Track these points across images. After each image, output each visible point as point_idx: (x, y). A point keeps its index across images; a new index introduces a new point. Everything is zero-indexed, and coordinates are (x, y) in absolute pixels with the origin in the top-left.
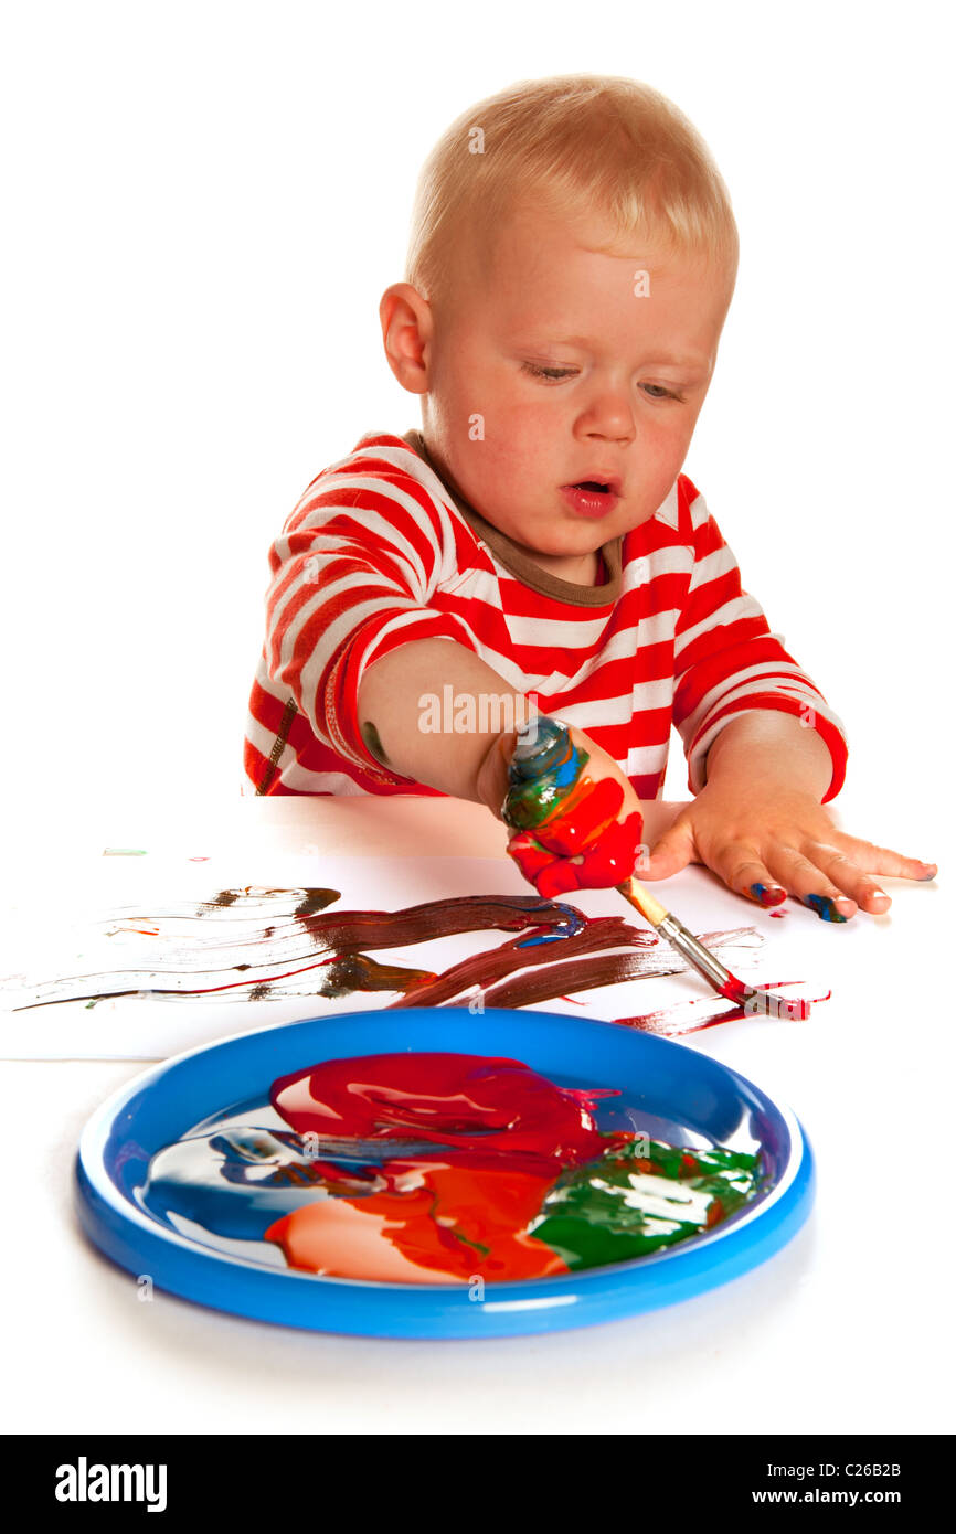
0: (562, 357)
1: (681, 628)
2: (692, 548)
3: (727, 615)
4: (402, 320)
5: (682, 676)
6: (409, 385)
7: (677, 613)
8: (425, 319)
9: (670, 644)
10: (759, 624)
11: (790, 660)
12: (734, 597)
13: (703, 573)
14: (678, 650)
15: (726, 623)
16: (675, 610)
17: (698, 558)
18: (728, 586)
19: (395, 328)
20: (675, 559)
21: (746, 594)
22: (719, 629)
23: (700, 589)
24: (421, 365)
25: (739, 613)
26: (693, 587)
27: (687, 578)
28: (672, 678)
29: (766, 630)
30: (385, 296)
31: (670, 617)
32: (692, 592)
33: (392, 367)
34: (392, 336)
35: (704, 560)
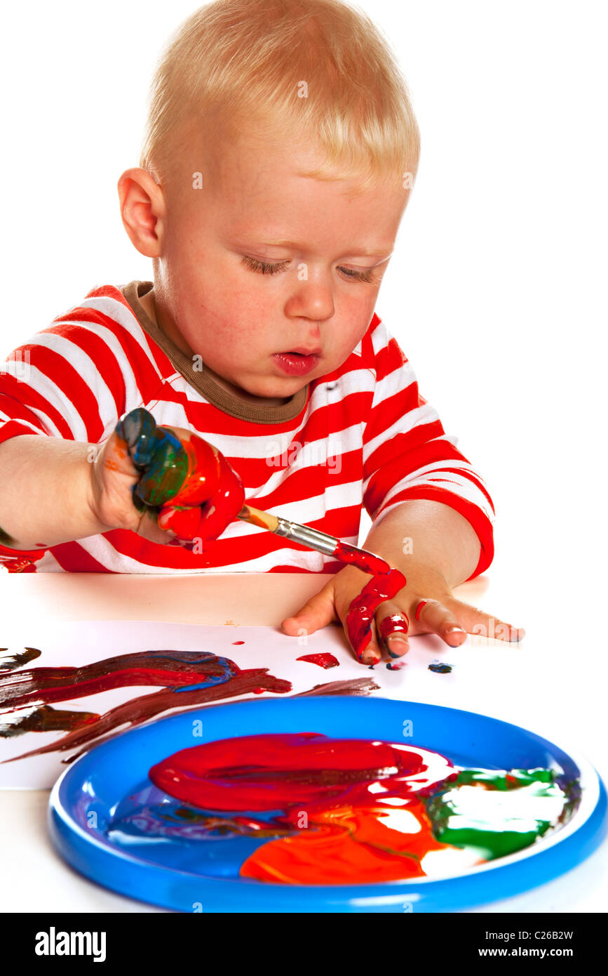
0: (275, 255)
1: (367, 438)
2: (374, 371)
3: (406, 424)
4: (136, 196)
5: (370, 478)
6: (144, 250)
7: (363, 425)
8: (158, 200)
9: (360, 452)
10: (436, 428)
11: (460, 457)
12: (411, 409)
13: (385, 389)
14: (365, 457)
15: (404, 432)
16: (362, 423)
17: (379, 378)
18: (409, 398)
19: (130, 202)
20: (360, 381)
21: (423, 403)
22: (399, 436)
23: (383, 403)
24: (154, 235)
25: (418, 420)
26: (376, 402)
27: (370, 395)
28: (361, 481)
29: (442, 433)
30: (122, 177)
31: (359, 429)
32: (376, 407)
33: (128, 233)
34: (128, 209)
35: (386, 378)
